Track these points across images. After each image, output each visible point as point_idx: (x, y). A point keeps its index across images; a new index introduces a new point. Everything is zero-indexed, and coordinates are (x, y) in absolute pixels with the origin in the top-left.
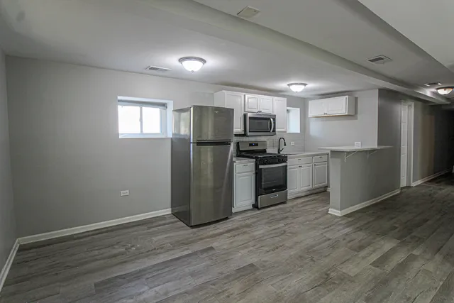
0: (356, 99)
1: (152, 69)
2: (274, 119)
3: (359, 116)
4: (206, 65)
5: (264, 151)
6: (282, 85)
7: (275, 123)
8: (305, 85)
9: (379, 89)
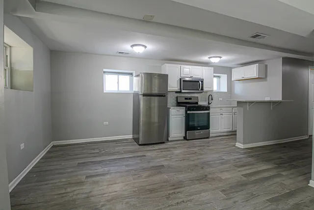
0: (266, 66)
1: (120, 53)
2: (202, 82)
3: (268, 78)
4: (146, 49)
5: (197, 103)
6: (205, 58)
7: (202, 84)
8: (220, 57)
9: (283, 58)
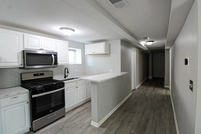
0: (110, 44)
3: (111, 54)
7: (56, 58)
8: (74, 30)
9: (121, 40)
